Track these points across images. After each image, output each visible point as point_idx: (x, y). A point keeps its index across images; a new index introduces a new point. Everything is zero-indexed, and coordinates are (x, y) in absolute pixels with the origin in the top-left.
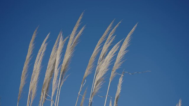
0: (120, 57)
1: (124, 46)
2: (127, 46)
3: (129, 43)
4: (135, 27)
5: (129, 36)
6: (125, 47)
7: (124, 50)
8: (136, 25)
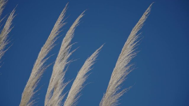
0: (115, 81)
1: (125, 55)
2: (131, 55)
3: (136, 48)
4: (146, 13)
5: (133, 33)
6: (127, 58)
7: (125, 65)
8: (149, 9)
